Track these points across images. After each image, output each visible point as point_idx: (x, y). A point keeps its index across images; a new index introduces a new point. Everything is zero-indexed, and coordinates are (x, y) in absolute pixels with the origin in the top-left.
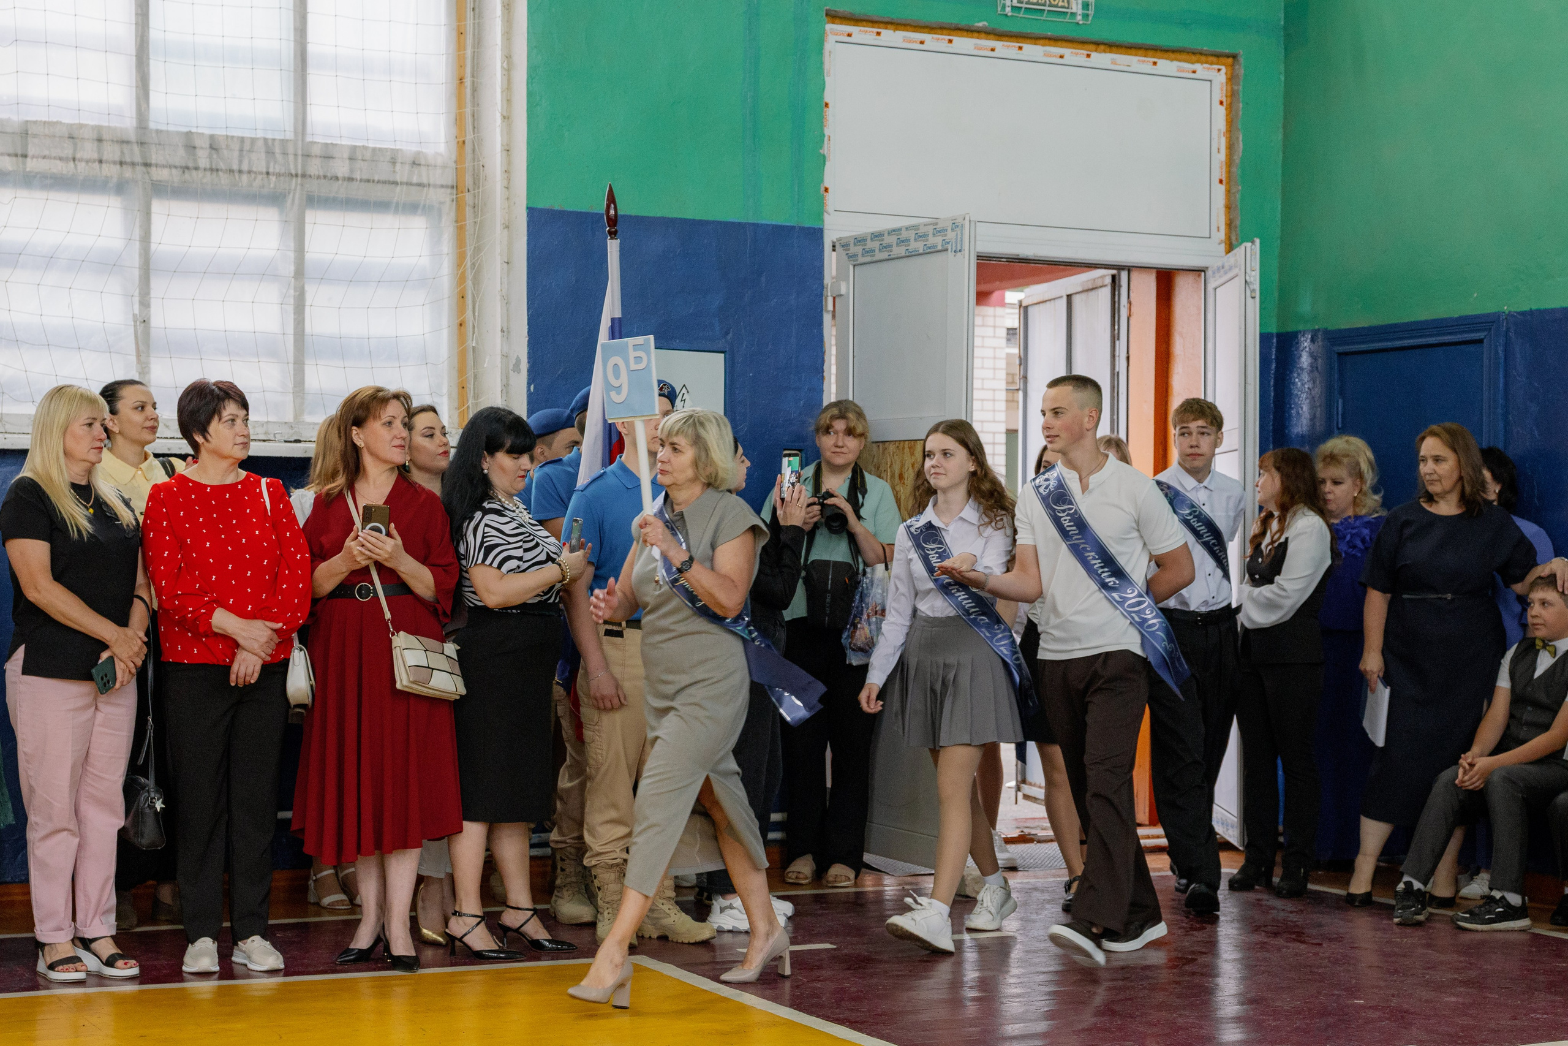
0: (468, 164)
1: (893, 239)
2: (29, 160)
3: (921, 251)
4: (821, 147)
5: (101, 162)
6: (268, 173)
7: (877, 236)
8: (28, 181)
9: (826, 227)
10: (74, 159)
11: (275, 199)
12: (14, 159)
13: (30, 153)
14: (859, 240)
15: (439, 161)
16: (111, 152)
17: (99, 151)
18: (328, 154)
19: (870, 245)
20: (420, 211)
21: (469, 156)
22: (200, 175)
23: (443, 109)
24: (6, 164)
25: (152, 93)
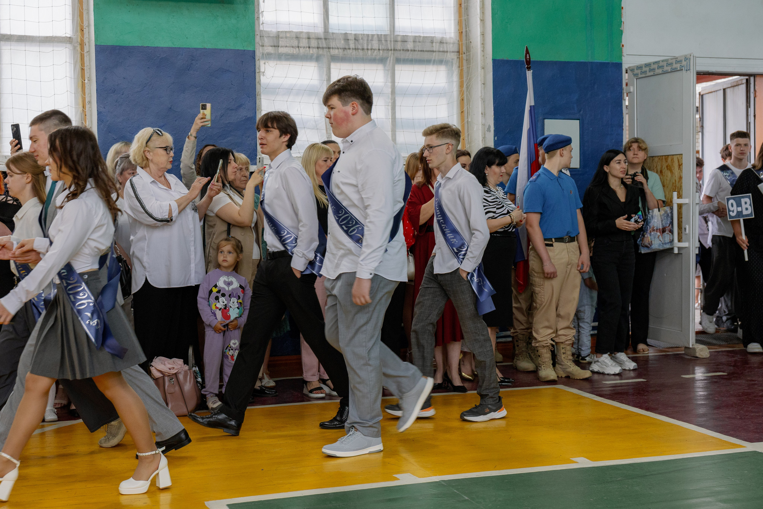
0: (464, 42)
1: (656, 66)
2: (280, 48)
3: (669, 71)
4: (621, 27)
5: (309, 47)
6: (379, 49)
7: (647, 65)
8: (280, 57)
9: (623, 62)
10: (298, 47)
11: (382, 61)
12: (274, 48)
13: (280, 45)
14: (639, 67)
15: (452, 41)
16: (314, 43)
17: (309, 43)
18: (404, 40)
19: (644, 69)
20: (443, 63)
21: (464, 38)
22: (351, 51)
23: (453, 18)
24: (270, 50)
25: (330, 17)
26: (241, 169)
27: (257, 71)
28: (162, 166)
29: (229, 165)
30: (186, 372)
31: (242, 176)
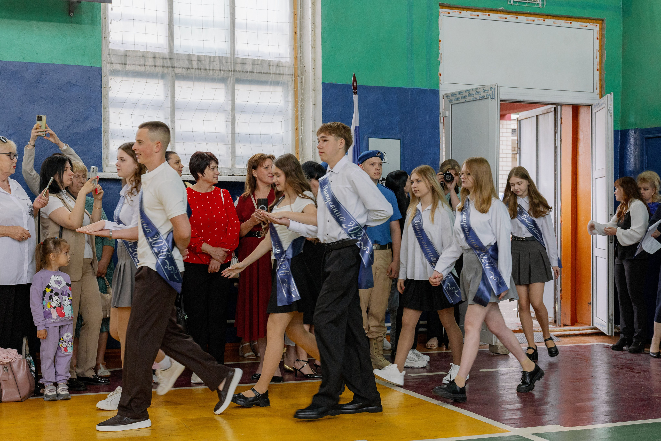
0: (299, 66)
1: (467, 94)
2: (127, 65)
3: (478, 98)
4: (438, 58)
5: (155, 66)
6: (220, 70)
7: (460, 93)
8: (127, 74)
9: (440, 89)
10: (145, 65)
11: (223, 80)
12: (121, 65)
13: (128, 63)
14: (454, 95)
15: (287, 65)
16: (159, 62)
17: (154, 62)
18: (243, 63)
19: (458, 96)
20: (280, 84)
21: (299, 63)
22: (194, 71)
23: (288, 44)
24: (119, 67)
25: (174, 39)
26: (78, 176)
27: (103, 86)
28: (6, 171)
29: (65, 172)
30: (20, 361)
31: (79, 182)
